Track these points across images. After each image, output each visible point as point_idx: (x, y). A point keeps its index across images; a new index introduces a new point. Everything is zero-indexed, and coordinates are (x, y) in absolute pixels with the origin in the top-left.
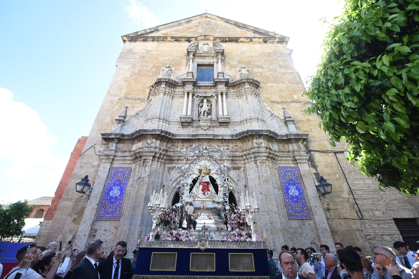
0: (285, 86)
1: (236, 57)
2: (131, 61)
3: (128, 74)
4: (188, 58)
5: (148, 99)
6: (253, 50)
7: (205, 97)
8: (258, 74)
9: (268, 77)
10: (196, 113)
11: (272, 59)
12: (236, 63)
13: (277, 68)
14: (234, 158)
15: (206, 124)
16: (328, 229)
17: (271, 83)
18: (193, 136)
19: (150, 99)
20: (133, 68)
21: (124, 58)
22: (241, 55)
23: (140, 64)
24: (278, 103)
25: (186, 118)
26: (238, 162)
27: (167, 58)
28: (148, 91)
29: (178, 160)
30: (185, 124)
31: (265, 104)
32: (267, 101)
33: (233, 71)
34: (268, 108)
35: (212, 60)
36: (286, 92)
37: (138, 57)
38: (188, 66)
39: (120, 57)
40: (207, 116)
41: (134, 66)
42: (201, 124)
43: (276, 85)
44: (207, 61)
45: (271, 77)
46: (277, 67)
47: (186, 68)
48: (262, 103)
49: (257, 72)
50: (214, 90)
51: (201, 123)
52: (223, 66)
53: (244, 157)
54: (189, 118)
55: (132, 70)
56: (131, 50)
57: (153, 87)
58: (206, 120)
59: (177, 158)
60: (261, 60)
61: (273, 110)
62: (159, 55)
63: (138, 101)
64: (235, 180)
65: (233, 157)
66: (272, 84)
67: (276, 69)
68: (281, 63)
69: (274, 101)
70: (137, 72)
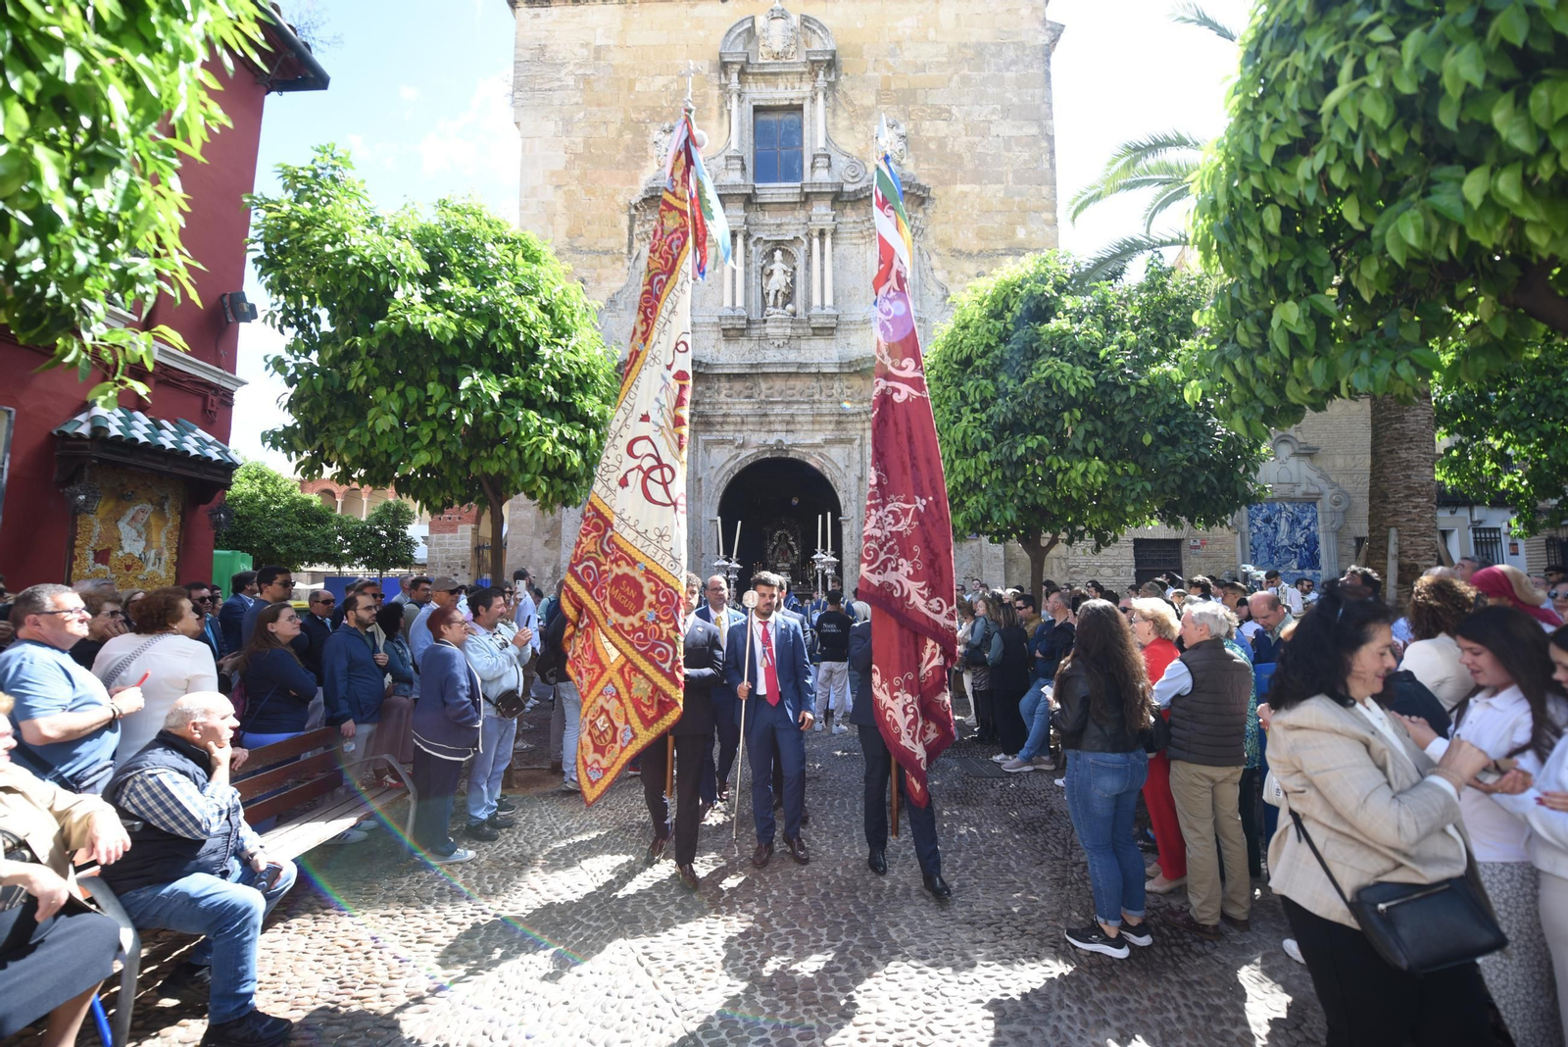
0: (1001, 194)
1: (875, 70)
2: (556, 102)
3: (559, 160)
4: (724, 81)
5: (630, 252)
6: (932, 34)
7: (779, 243)
8: (933, 146)
9: (960, 157)
10: (755, 296)
11: (986, 73)
12: (869, 100)
13: (994, 117)
14: (843, 418)
15: (781, 331)
16: (1002, 556)
17: (962, 183)
18: (752, 366)
19: (635, 253)
20: (567, 132)
21: (532, 90)
22: (890, 61)
23: (582, 114)
24: (970, 255)
25: (733, 317)
26: (849, 426)
27: (659, 82)
28: (625, 221)
29: (722, 424)
30: (732, 333)
31: (935, 261)
32: (941, 251)
33: (860, 136)
34: (940, 275)
35: (797, 85)
36: (999, 218)
37: (570, 81)
38: (726, 117)
39: (518, 87)
40: (784, 306)
41: (568, 124)
42: (768, 330)
43: (977, 188)
44: (780, 93)
45: (967, 156)
46: (993, 112)
47: (721, 124)
48: (926, 257)
49: (929, 139)
50: (801, 215)
51: (770, 329)
52: (830, 116)
53: (864, 417)
54: (740, 318)
55: (566, 141)
56: (542, 48)
57: (636, 208)
58: (782, 321)
59: (720, 419)
60: (950, 80)
61: (952, 281)
62: (633, 69)
63: (606, 259)
64: (841, 465)
65: (840, 415)
66: (966, 188)
67: (990, 122)
68: (1008, 95)
69: (960, 251)
70: (580, 149)
